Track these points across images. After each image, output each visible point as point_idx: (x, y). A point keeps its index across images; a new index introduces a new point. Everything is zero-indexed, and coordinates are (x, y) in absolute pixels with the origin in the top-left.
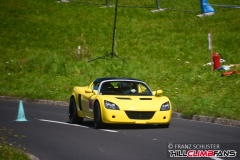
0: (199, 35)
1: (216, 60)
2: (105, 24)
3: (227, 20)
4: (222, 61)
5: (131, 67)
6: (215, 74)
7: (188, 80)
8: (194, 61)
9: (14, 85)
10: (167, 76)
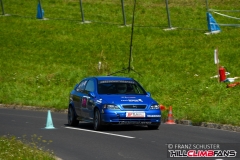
0: (207, 50)
1: (222, 73)
2: (123, 42)
3: (232, 37)
4: (227, 74)
6: (221, 85)
7: (197, 92)
8: (202, 74)
9: (43, 97)
10: (178, 88)
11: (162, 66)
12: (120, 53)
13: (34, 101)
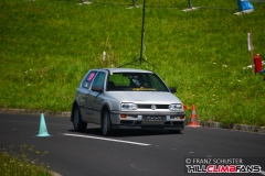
0: (237, 34)
1: (257, 62)
2: (132, 26)
5: (162, 73)
6: (257, 78)
7: (226, 86)
8: (232, 64)
9: (34, 97)
10: (203, 82)
11: (182, 55)
12: (130, 40)
13: (23, 102)
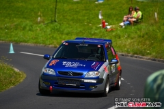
5: (64, 27)
